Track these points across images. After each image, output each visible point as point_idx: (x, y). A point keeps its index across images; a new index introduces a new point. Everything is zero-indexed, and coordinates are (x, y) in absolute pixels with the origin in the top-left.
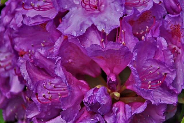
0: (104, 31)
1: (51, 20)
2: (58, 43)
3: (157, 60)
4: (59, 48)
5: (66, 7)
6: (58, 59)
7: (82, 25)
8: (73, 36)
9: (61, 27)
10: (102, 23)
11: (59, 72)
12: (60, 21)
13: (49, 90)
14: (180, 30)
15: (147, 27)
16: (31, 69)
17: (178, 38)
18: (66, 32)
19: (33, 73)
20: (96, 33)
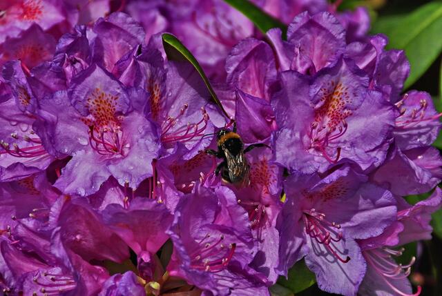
0: (128, 184)
1: (41, 172)
2: (55, 209)
4: (58, 216)
5: (66, 151)
6: (55, 230)
7: (94, 179)
8: (80, 195)
9: (59, 183)
10: (126, 173)
11: (58, 251)
12: (58, 174)
13: (45, 286)
14: (267, 170)
15: (201, 174)
16: (12, 255)
17: (264, 186)
18: (68, 190)
19: (16, 260)
20: (117, 190)
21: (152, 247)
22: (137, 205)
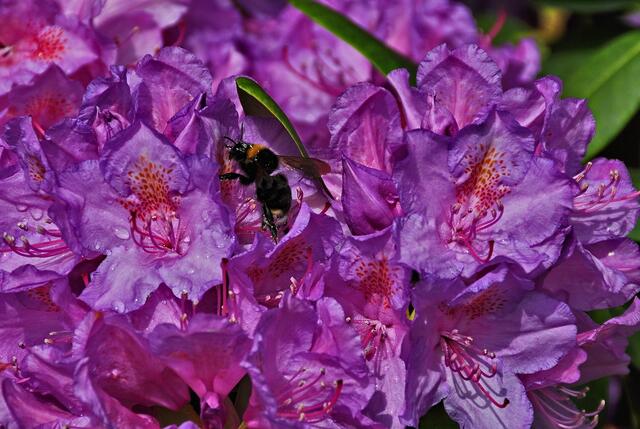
0: (187, 295)
1: (61, 278)
2: (81, 332)
3: (318, 354)
4: (85, 343)
5: (97, 247)
6: (81, 362)
7: (137, 288)
9: (86, 295)
10: (185, 278)
11: (85, 393)
12: (86, 281)
15: (293, 279)
16: (19, 399)
17: (384, 298)
18: (99, 303)
19: (25, 406)
20: (172, 304)
21: (223, 387)
22: (198, 325)
